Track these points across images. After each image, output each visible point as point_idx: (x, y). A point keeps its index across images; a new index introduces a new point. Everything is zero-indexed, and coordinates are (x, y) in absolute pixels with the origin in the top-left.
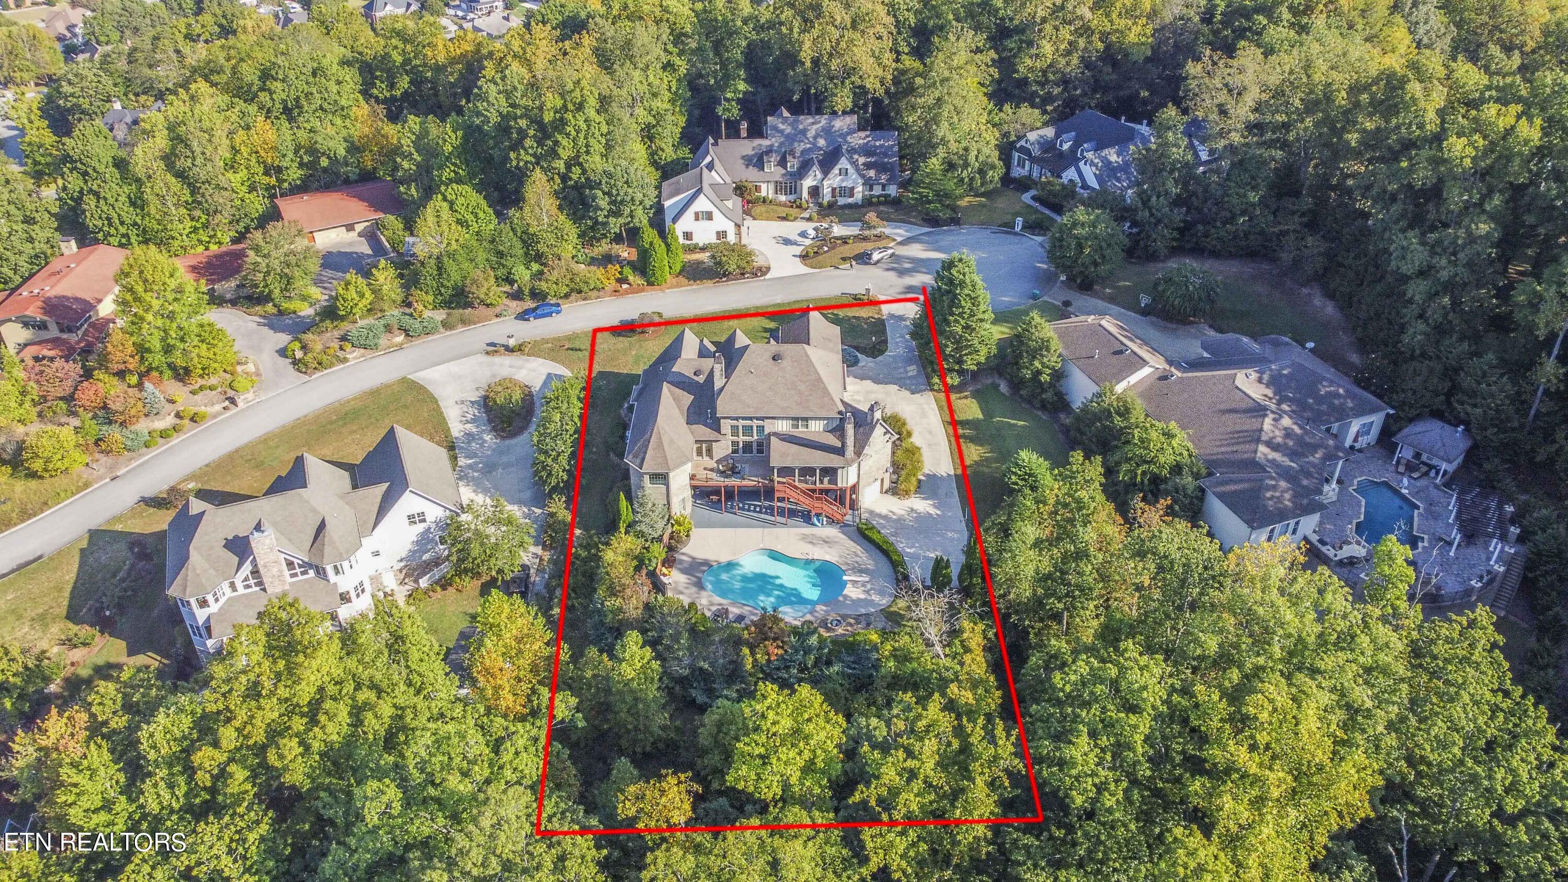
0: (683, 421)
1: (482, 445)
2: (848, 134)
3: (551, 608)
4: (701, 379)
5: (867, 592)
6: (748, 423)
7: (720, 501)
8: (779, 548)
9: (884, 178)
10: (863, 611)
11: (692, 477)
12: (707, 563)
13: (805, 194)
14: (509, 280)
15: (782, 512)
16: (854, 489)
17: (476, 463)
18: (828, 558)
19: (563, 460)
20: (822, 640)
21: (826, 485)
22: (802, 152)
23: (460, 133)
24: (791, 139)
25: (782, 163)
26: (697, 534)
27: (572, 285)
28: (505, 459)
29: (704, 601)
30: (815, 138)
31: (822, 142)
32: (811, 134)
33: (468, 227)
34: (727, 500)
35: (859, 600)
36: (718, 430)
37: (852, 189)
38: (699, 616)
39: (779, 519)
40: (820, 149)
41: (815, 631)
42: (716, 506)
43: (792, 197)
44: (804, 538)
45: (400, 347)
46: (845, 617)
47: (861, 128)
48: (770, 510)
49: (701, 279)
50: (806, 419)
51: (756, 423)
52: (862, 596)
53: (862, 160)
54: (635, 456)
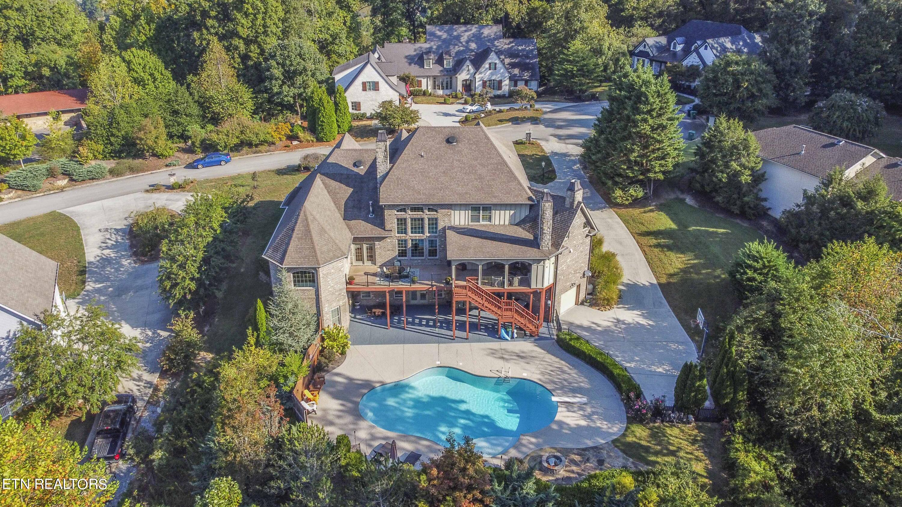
0: (338, 216)
1: (117, 270)
2: (495, 39)
3: (151, 452)
4: (362, 170)
5: (588, 417)
6: (418, 214)
7: (384, 314)
8: (460, 365)
9: (526, 75)
10: (590, 443)
11: (350, 281)
12: (368, 385)
13: (460, 88)
14: (184, 137)
15: (461, 326)
16: (550, 291)
17: (106, 288)
18: (525, 375)
19: (193, 269)
20: (541, 488)
21: (516, 287)
22: (457, 53)
23: (153, 26)
24: (447, 43)
25: (440, 61)
26: (352, 350)
27: (243, 137)
28: (139, 282)
29: (362, 434)
30: (467, 42)
31: (473, 46)
32: (464, 39)
33: (144, 86)
34: (392, 314)
35: (579, 427)
36: (381, 224)
37: (500, 82)
38: (352, 454)
39: (458, 333)
40: (472, 51)
41: (529, 475)
42: (380, 319)
43: (448, 92)
44: (493, 353)
45: (62, 189)
46: (566, 452)
47: (504, 36)
48: (448, 325)
49: (368, 137)
50: (487, 208)
51: (426, 215)
52: (583, 423)
53: (507, 61)
54: (276, 250)
